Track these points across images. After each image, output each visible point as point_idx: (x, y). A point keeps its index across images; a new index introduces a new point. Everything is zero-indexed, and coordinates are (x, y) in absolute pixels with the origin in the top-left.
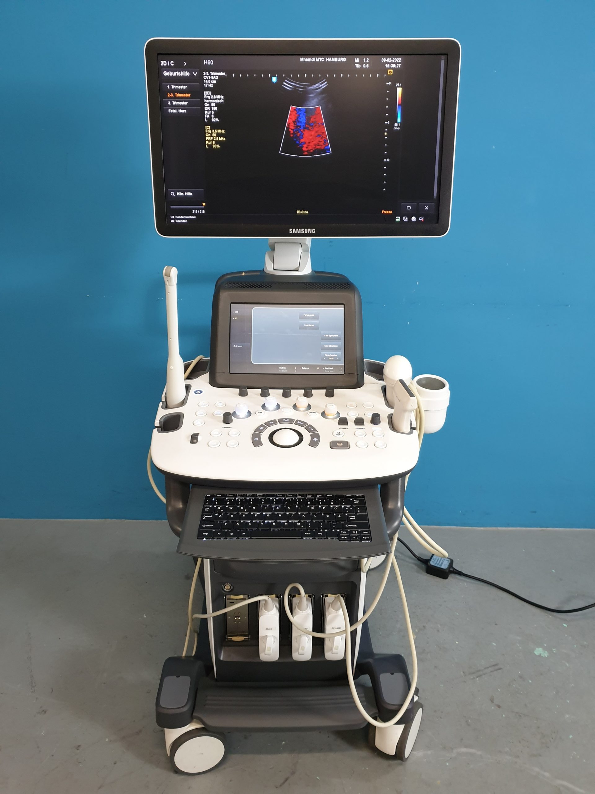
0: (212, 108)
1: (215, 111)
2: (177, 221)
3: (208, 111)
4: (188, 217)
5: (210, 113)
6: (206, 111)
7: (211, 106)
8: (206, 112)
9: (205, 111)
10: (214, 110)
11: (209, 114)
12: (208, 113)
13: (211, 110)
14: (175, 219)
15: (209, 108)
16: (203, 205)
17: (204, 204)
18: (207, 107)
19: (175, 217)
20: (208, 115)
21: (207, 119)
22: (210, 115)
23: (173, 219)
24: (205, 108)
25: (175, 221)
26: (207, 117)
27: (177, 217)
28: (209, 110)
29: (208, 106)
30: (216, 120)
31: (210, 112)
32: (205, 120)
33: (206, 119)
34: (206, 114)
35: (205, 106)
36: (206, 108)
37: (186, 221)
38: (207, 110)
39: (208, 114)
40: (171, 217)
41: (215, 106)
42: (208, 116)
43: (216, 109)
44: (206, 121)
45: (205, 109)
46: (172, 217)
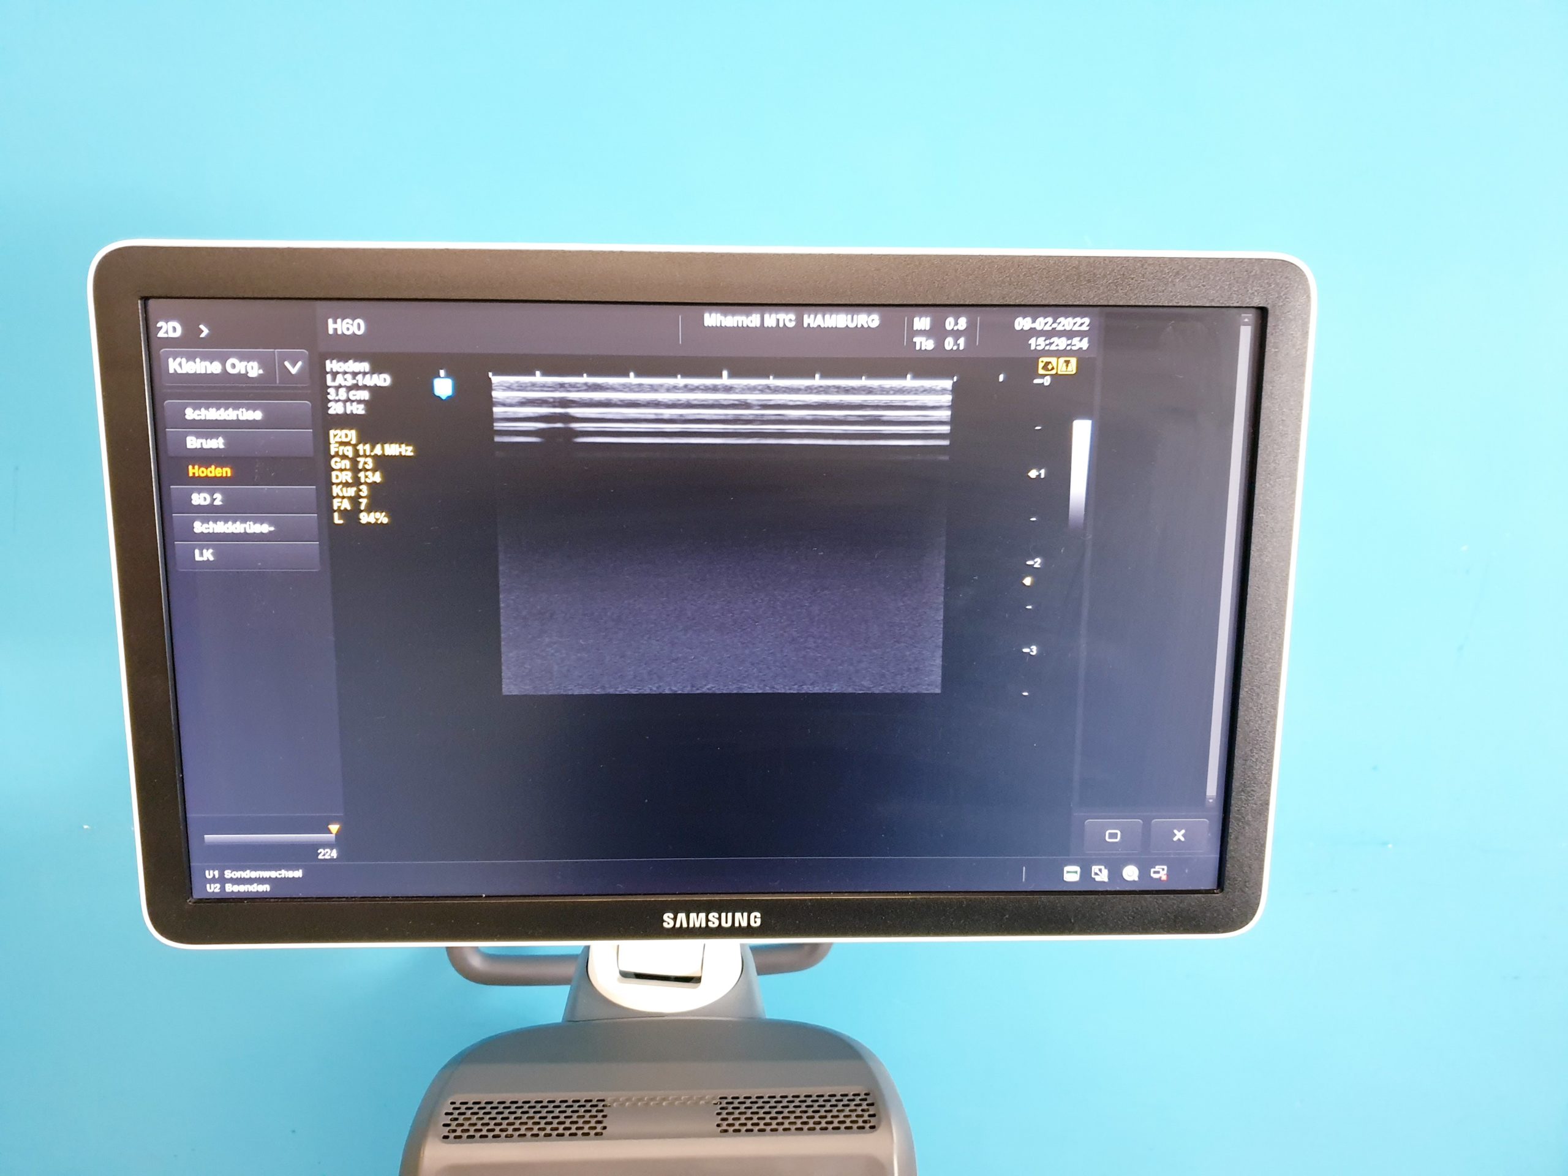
0: (362, 475)
1: (372, 486)
2: (229, 888)
3: (347, 485)
4: (273, 874)
5: (351, 492)
6: (338, 484)
7: (355, 469)
8: (336, 490)
9: (334, 487)
10: (369, 481)
11: (350, 498)
12: (346, 495)
13: (357, 482)
14: (222, 881)
15: (347, 476)
16: (330, 833)
17: (334, 828)
18: (341, 470)
19: (222, 874)
20: (346, 501)
21: (343, 513)
22: (355, 500)
23: (213, 880)
24: (334, 474)
25: (223, 888)
26: (342, 508)
27: (228, 874)
28: (350, 481)
29: (345, 469)
30: (377, 519)
31: (355, 489)
32: (332, 518)
33: (336, 515)
34: (338, 496)
35: (334, 470)
36: (337, 477)
37: (266, 888)
38: (341, 483)
39: (343, 497)
40: (207, 872)
41: (374, 470)
42: (346, 505)
43: (377, 477)
44: (337, 520)
45: (334, 480)
46: (209, 874)
